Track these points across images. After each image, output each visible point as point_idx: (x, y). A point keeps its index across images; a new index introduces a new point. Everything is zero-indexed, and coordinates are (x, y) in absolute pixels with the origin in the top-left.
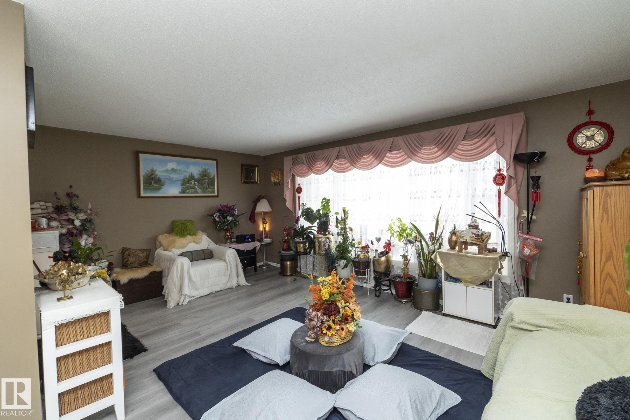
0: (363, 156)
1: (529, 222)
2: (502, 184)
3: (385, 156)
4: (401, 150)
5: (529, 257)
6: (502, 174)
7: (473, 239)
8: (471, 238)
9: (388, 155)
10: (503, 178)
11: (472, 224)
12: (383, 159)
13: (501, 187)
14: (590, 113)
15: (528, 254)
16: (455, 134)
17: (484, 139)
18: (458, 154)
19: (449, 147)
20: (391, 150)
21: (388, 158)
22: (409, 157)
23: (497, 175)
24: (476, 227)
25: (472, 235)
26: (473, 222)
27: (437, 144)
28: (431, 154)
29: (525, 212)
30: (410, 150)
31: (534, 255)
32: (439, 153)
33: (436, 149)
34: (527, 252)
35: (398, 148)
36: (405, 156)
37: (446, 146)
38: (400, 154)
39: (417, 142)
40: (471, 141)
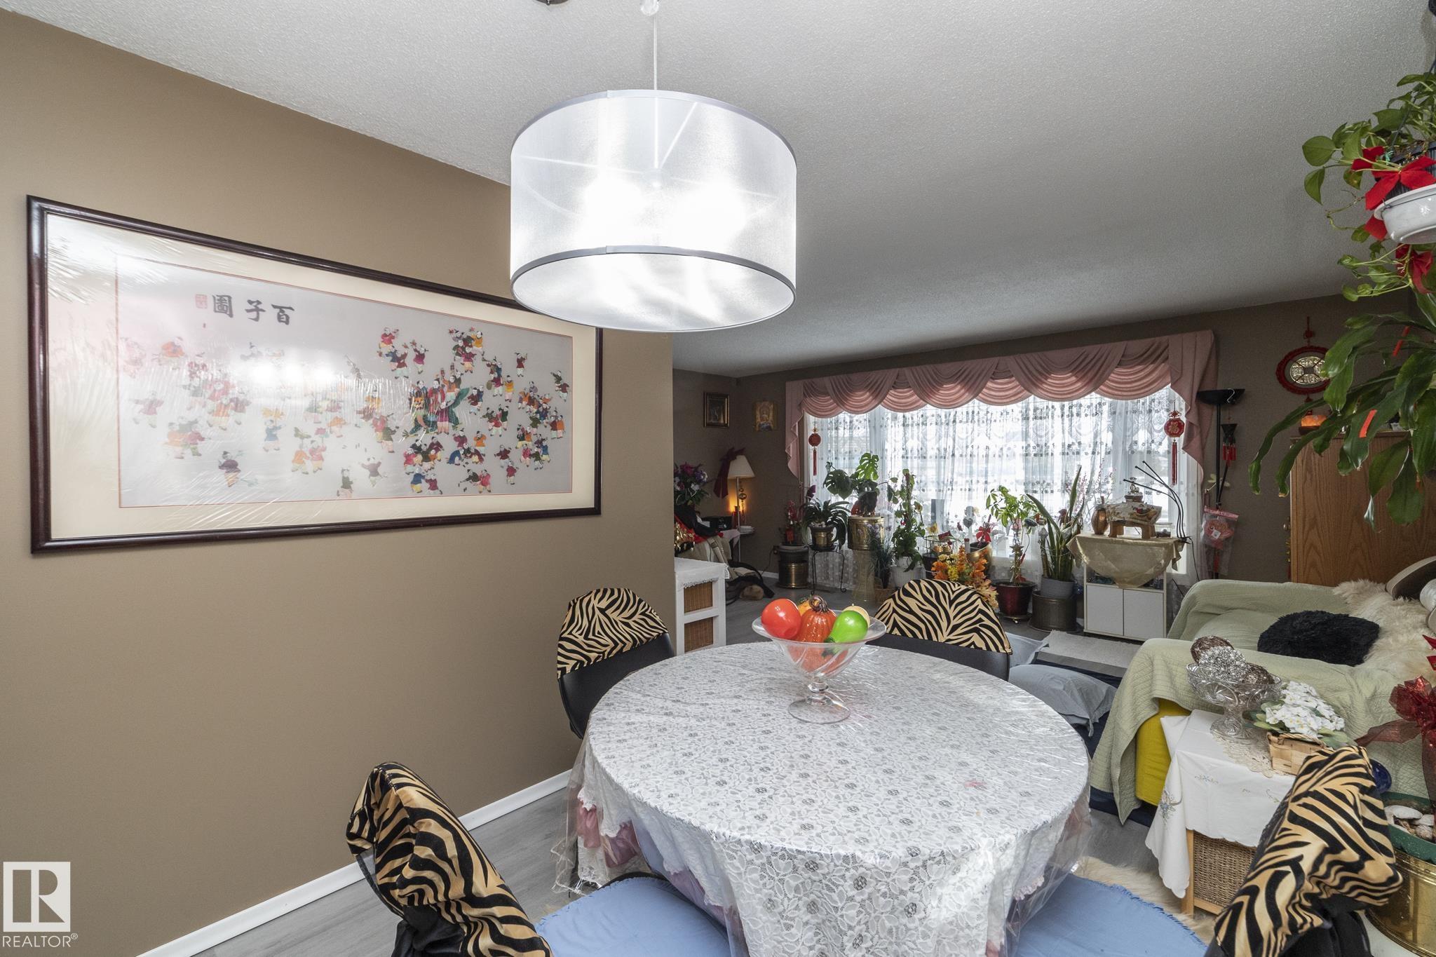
0: (943, 385)
1: (1220, 490)
2: (1178, 435)
3: (984, 386)
4: (1014, 378)
5: (1219, 542)
6: (1179, 420)
7: (1135, 516)
8: (1131, 514)
9: (989, 384)
10: (1180, 425)
11: (1132, 494)
12: (980, 391)
13: (1177, 439)
14: (1309, 334)
15: (1217, 537)
16: (1105, 355)
17: (1151, 367)
18: (1108, 387)
19: (1095, 375)
20: (994, 377)
21: (989, 389)
22: (1026, 389)
23: (1170, 421)
24: (1139, 499)
25: (1132, 511)
26: (1133, 492)
27: (1075, 371)
28: (1064, 386)
29: (1214, 476)
30: (1029, 378)
31: (1227, 539)
32: (1079, 384)
33: (1074, 379)
34: (1216, 535)
35: (1007, 374)
36: (1020, 388)
37: (1090, 375)
38: (1011, 385)
39: (1041, 366)
40: (1131, 368)
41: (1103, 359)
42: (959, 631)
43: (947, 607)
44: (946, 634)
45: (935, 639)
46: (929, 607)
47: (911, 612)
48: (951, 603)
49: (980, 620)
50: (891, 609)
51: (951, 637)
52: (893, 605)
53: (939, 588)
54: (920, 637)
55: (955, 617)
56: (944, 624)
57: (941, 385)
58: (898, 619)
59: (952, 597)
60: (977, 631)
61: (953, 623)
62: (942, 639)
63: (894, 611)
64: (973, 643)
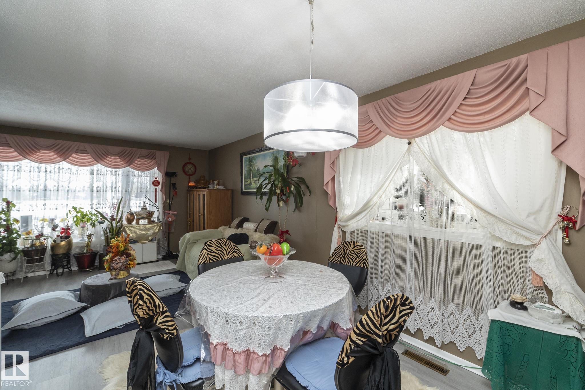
0: (40, 150)
1: (170, 205)
2: (157, 186)
3: (70, 156)
4: (89, 155)
5: (171, 222)
6: (158, 181)
7: (147, 215)
9: (74, 155)
10: (158, 183)
11: (144, 207)
12: (68, 158)
14: (190, 159)
15: (170, 220)
16: (134, 152)
17: (150, 161)
18: (135, 166)
19: (130, 160)
20: (77, 152)
21: (74, 157)
22: (95, 160)
23: (155, 180)
24: (146, 209)
25: (146, 214)
26: (144, 206)
27: (120, 157)
28: (116, 162)
29: (168, 200)
30: (98, 156)
31: (174, 220)
32: (122, 162)
33: (119, 160)
34: (170, 219)
35: (85, 152)
36: (92, 159)
37: (127, 159)
38: (88, 158)
39: (104, 152)
40: (143, 159)
41: (132, 154)
42: (230, 254)
43: (224, 247)
44: (226, 256)
45: (224, 259)
46: (219, 249)
47: (214, 252)
48: (225, 245)
49: (235, 248)
50: (206, 254)
51: (228, 256)
52: (206, 252)
53: (220, 241)
54: (219, 260)
55: (228, 249)
56: (225, 253)
57: (39, 150)
58: (210, 256)
59: (225, 243)
60: (235, 252)
61: (228, 251)
62: (226, 258)
63: (208, 254)
64: (235, 256)
